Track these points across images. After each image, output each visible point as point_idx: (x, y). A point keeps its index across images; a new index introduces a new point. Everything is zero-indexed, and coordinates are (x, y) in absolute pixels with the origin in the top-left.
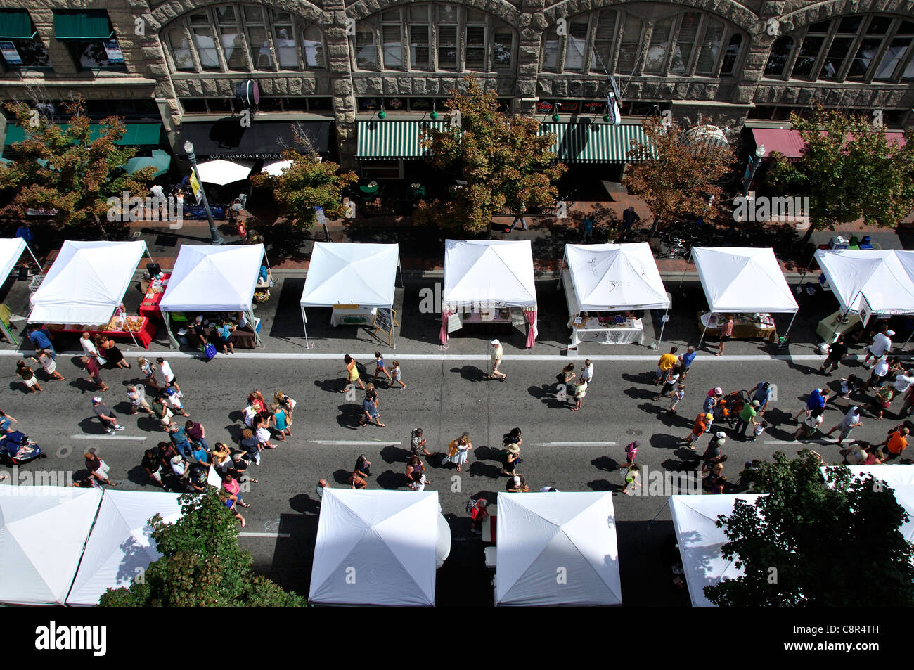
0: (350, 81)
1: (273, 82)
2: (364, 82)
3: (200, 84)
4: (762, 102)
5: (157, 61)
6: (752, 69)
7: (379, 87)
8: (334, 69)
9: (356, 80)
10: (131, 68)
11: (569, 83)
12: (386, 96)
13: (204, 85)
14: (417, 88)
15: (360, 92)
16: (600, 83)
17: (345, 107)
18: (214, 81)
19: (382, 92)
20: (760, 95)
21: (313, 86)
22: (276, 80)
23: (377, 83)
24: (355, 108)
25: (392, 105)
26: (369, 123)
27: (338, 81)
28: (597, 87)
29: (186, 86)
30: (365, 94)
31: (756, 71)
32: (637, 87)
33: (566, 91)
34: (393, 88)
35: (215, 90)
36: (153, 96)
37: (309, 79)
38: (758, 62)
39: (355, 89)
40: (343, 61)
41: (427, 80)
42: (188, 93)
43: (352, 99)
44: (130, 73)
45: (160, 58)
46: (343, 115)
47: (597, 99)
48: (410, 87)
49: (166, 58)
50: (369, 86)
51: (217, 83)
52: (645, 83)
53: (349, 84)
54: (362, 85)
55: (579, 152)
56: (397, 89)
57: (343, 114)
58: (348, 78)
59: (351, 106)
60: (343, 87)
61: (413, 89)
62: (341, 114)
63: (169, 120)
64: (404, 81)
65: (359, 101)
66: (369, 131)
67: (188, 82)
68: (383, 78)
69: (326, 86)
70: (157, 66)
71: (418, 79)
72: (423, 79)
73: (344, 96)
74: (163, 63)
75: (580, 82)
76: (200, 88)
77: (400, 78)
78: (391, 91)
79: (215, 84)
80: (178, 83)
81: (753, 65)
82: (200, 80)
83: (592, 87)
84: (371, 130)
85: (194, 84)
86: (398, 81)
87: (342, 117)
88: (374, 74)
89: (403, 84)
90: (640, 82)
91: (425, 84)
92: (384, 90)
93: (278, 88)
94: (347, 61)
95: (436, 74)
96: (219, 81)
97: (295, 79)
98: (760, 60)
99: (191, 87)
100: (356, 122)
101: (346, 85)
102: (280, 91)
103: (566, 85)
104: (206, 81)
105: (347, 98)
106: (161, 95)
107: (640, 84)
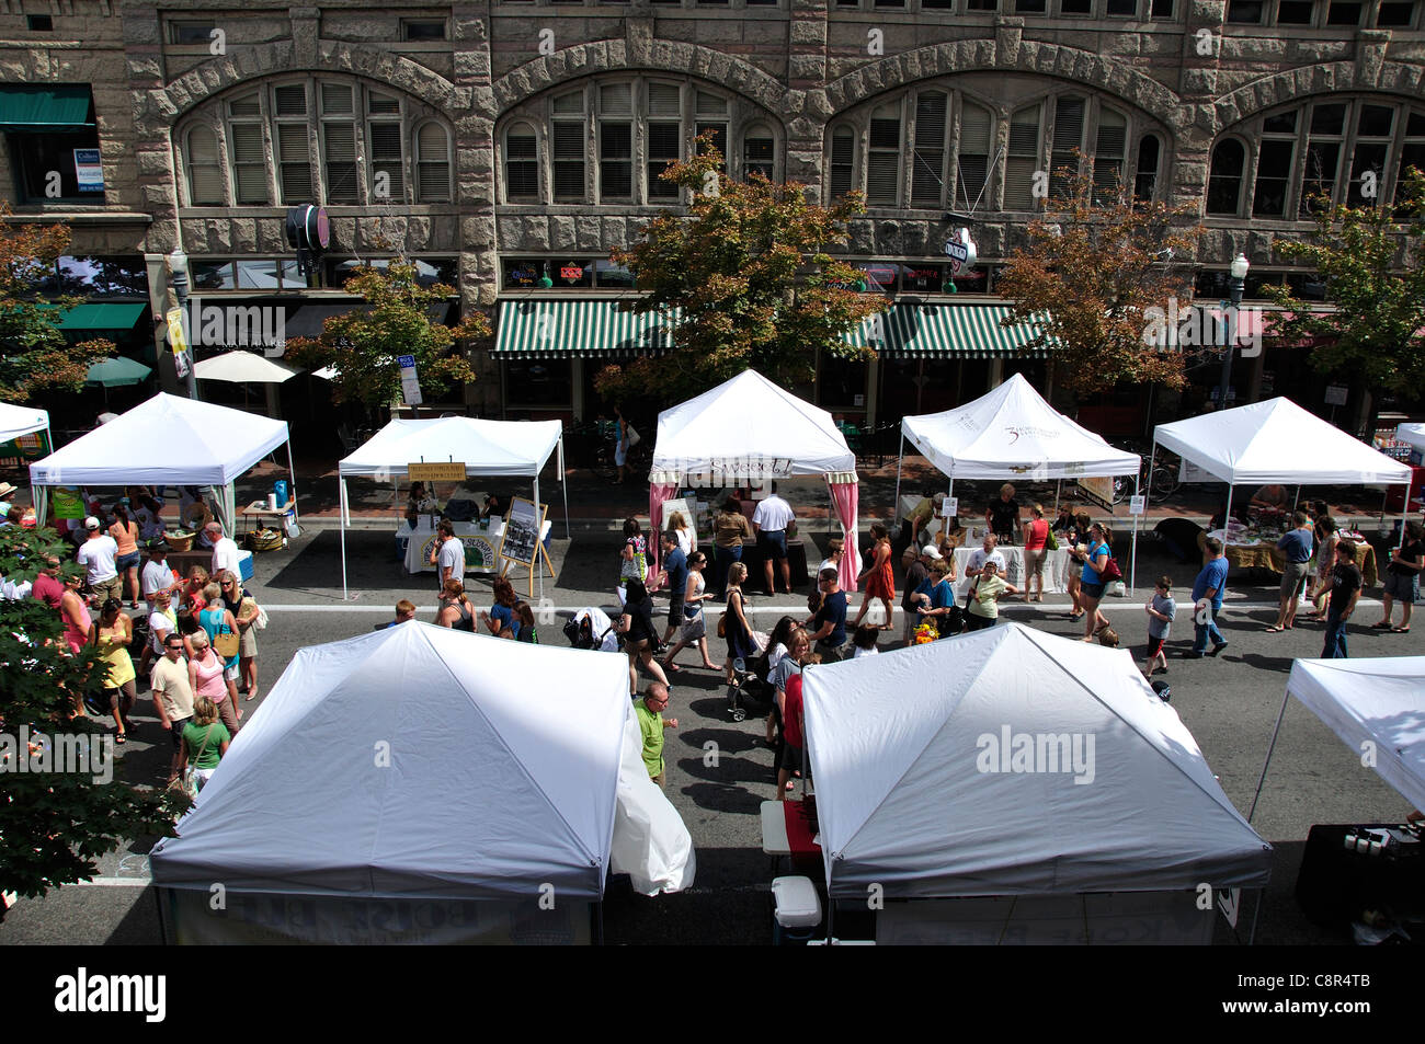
0: (492, 220)
1: (358, 225)
2: (516, 225)
3: (227, 228)
4: (1216, 262)
5: (160, 179)
6: (1187, 194)
7: (543, 234)
8: (464, 194)
9: (503, 221)
10: (112, 196)
11: (877, 227)
12: (554, 254)
13: (234, 229)
14: (610, 238)
15: (508, 246)
16: (931, 227)
17: (481, 272)
18: (252, 222)
19: (547, 245)
20: (1209, 247)
21: (426, 233)
22: (362, 221)
23: (540, 225)
24: (498, 276)
25: (564, 275)
26: (521, 305)
27: (472, 220)
28: (926, 233)
29: (204, 232)
30: (518, 250)
31: (1193, 197)
32: (995, 232)
33: (872, 242)
34: (568, 236)
35: (254, 240)
36: (141, 247)
37: (421, 218)
38: (1194, 180)
39: (501, 239)
40: (482, 181)
41: (628, 220)
42: (204, 245)
43: (494, 257)
44: (109, 204)
45: (166, 172)
46: (475, 289)
47: (928, 259)
48: (598, 235)
49: (176, 174)
50: (526, 233)
51: (259, 226)
52: (1009, 224)
53: (490, 226)
54: (512, 232)
55: (907, 341)
56: (574, 239)
57: (477, 288)
58: (489, 214)
59: (490, 271)
60: (479, 232)
61: (602, 239)
62: (472, 288)
63: (162, 297)
64: (588, 223)
65: (508, 264)
66: (521, 316)
67: (208, 224)
68: (550, 217)
69: (450, 233)
70: (157, 188)
71: (613, 218)
72: (620, 219)
73: (479, 249)
74: (170, 183)
75: (895, 223)
76: (227, 235)
77: (581, 218)
78: (564, 242)
79: (254, 229)
80: (190, 225)
81: (1185, 185)
82: (229, 219)
83: (917, 234)
84: (525, 313)
85: (217, 227)
86: (577, 223)
87: (472, 293)
88: (534, 209)
89: (586, 229)
90: (999, 223)
91: (624, 230)
92: (550, 242)
93: (364, 235)
94: (489, 179)
95: (643, 210)
96: (262, 221)
97: (397, 219)
98: (1195, 175)
99: (212, 232)
100: (500, 301)
101: (485, 227)
102: (368, 242)
103: (872, 229)
104: (239, 221)
105: (484, 255)
106: (156, 245)
107: (1000, 226)
